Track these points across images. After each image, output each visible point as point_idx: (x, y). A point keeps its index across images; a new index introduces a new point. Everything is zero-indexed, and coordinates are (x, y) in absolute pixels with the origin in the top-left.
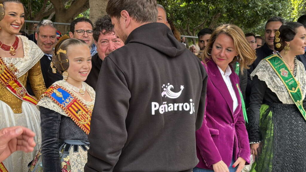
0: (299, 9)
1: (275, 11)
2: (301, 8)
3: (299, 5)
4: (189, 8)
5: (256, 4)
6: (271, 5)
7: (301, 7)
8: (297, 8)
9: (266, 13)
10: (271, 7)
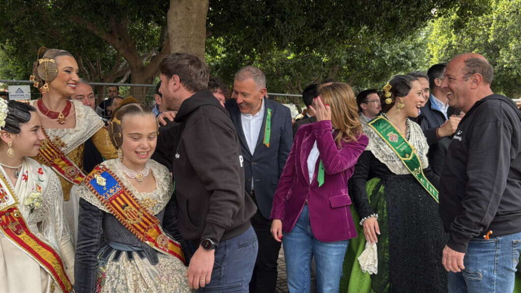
0: (439, 56)
1: (407, 60)
2: (442, 55)
3: (439, 51)
4: (298, 60)
5: (384, 52)
6: (402, 53)
7: (442, 53)
8: (436, 55)
9: (396, 63)
10: (403, 56)
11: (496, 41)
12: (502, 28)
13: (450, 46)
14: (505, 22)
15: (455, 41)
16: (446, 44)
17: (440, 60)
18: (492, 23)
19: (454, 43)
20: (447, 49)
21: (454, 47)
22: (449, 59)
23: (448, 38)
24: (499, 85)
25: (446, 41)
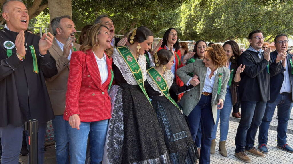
11: (213, 14)
12: (216, 7)
13: (191, 15)
14: (217, 4)
15: (193, 13)
16: (188, 14)
17: (185, 23)
18: (211, 4)
19: (192, 14)
20: (189, 17)
21: (192, 16)
22: (190, 22)
23: (190, 11)
24: (214, 37)
25: (188, 13)
